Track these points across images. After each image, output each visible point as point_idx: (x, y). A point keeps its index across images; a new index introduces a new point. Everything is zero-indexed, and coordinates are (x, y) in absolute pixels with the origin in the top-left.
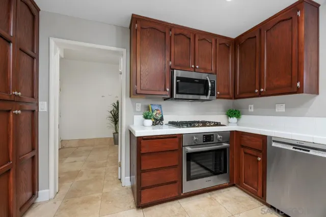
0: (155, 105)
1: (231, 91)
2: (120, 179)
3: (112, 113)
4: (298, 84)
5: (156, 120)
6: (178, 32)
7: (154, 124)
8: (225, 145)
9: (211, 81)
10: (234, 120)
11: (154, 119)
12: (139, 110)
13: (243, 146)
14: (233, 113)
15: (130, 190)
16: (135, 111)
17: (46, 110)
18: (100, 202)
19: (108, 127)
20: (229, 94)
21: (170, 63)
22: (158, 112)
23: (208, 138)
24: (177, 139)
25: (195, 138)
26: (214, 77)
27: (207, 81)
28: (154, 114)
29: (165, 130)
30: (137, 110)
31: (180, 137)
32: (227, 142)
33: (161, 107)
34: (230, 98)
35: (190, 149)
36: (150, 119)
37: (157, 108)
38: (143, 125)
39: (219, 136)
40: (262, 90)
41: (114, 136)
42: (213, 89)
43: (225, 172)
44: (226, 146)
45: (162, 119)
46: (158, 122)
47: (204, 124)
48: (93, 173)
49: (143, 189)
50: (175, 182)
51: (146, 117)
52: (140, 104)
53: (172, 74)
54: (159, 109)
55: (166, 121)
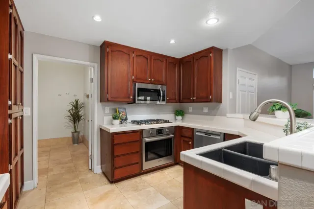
0: (121, 108)
1: (177, 97)
2: (91, 170)
3: (70, 112)
4: (211, 97)
5: (123, 120)
6: (139, 54)
7: (121, 123)
8: (172, 135)
9: (162, 90)
10: (179, 118)
11: (121, 119)
12: (108, 112)
13: (182, 136)
14: (179, 113)
15: (103, 175)
16: (104, 113)
17: (29, 114)
18: (80, 184)
19: (65, 126)
20: (175, 99)
21: (133, 77)
22: (123, 113)
23: (160, 131)
24: (139, 133)
25: (151, 132)
26: (165, 88)
27: (160, 90)
28: (121, 115)
29: (129, 127)
30: (106, 112)
31: (141, 131)
32: (172, 134)
33: (125, 110)
34: (177, 102)
35: (148, 140)
36: (118, 119)
37: (122, 110)
38: (112, 124)
39: (167, 130)
40: (194, 98)
41: (73, 135)
42: (164, 96)
43: (171, 154)
44: (172, 137)
45: (126, 119)
46: (123, 121)
47: (157, 121)
48: (63, 168)
49: (116, 168)
50: (138, 163)
51: (115, 118)
52: (108, 108)
53: (135, 85)
54: (124, 111)
55: (129, 120)
